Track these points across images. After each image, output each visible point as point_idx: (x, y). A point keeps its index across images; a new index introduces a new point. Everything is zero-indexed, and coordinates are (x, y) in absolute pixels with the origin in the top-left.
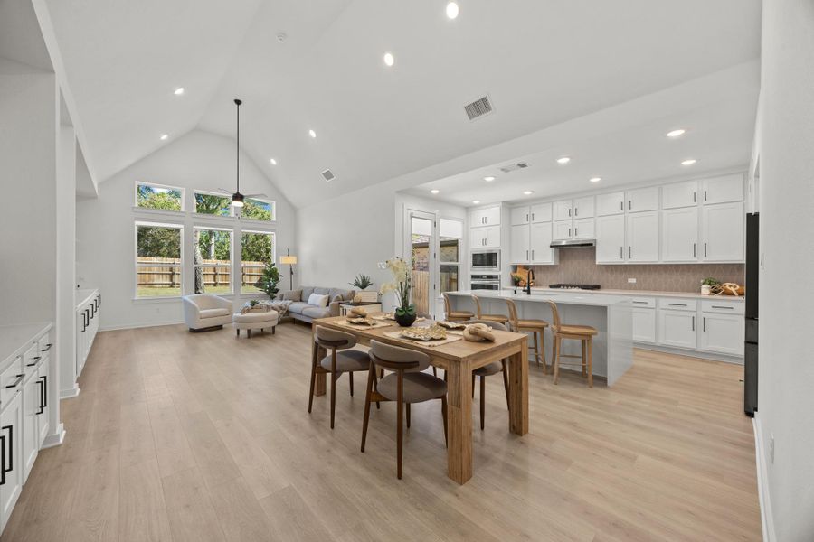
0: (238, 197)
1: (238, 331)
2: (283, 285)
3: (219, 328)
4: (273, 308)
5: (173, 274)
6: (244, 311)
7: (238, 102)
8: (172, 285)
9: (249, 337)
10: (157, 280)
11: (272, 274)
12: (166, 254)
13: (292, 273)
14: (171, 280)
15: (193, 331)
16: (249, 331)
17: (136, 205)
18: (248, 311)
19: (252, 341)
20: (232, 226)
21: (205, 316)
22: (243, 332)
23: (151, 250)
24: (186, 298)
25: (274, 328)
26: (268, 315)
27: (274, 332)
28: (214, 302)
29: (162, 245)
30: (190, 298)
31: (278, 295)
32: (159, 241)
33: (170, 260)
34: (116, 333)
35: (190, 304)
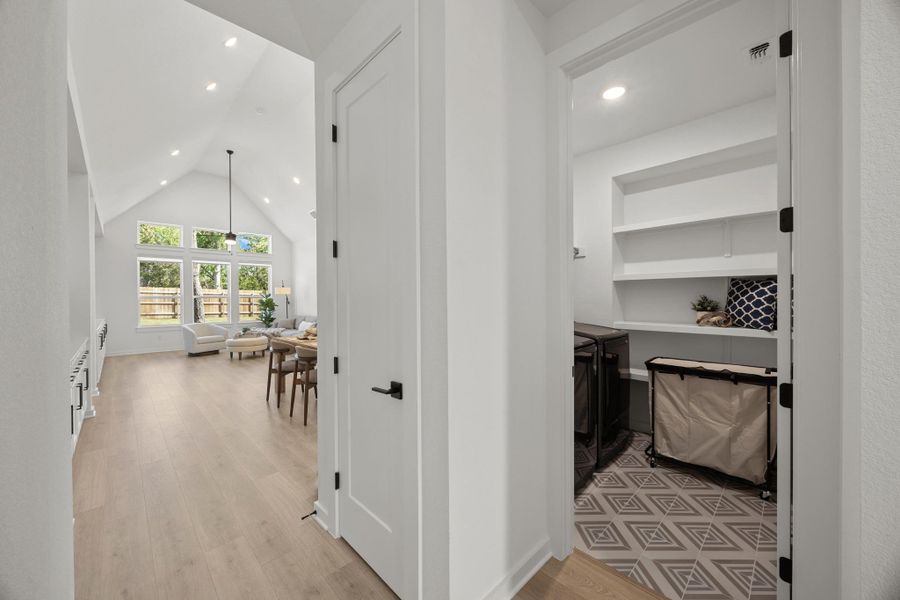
0: (231, 236)
1: (232, 354)
2: (279, 314)
3: (216, 352)
4: (266, 335)
5: (176, 304)
6: (236, 337)
7: (230, 152)
8: (174, 316)
9: (240, 359)
10: (158, 310)
11: (268, 305)
12: (168, 284)
13: (288, 303)
14: (174, 311)
15: (191, 355)
16: (240, 354)
17: (139, 242)
18: (240, 336)
19: (243, 362)
20: (229, 260)
21: (203, 342)
22: (236, 355)
23: (152, 279)
24: (186, 326)
25: (263, 351)
26: (259, 340)
27: (263, 355)
28: (211, 330)
29: (163, 274)
30: (190, 326)
31: (273, 323)
32: (160, 269)
33: (172, 290)
34: (122, 358)
35: (188, 331)
